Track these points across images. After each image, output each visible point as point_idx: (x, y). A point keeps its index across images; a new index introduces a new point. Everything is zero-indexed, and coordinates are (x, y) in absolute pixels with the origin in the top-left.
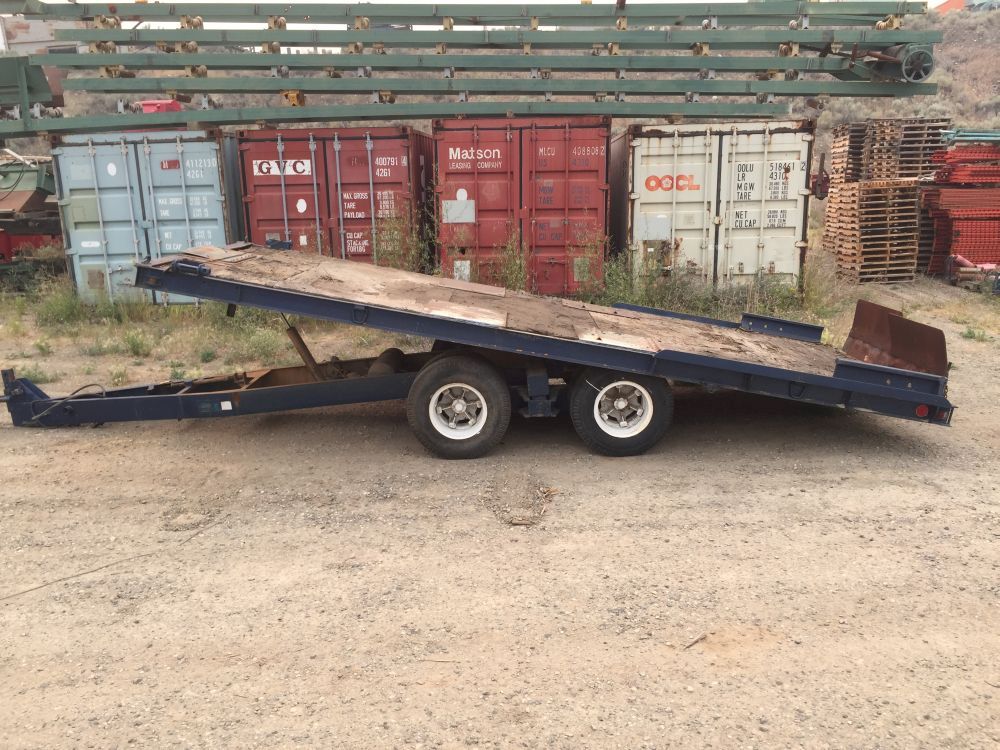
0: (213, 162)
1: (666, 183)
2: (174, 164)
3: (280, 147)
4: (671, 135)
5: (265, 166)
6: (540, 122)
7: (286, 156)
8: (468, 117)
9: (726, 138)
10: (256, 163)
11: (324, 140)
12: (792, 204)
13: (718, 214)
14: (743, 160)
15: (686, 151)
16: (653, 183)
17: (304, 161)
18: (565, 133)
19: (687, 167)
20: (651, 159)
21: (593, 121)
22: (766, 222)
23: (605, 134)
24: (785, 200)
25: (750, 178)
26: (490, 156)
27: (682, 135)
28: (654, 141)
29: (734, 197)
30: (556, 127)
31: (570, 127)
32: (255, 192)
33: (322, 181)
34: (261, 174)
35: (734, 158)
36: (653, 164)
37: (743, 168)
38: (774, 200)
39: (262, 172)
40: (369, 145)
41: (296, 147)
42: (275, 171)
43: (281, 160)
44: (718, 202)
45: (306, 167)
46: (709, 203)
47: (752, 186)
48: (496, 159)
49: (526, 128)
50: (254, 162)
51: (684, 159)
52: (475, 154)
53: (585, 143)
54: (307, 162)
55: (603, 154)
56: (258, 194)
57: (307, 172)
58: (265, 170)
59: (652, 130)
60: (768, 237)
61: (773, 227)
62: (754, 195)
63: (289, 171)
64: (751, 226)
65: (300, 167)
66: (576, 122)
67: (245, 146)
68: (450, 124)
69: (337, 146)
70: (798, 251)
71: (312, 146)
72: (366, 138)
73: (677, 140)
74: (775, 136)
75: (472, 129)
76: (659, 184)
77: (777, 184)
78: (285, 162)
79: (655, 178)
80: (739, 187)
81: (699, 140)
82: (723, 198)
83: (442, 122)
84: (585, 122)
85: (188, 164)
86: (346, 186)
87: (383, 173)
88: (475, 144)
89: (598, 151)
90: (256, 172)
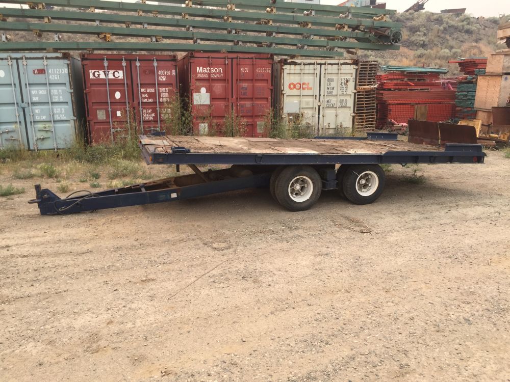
0: (65, 71)
1: (298, 86)
3: (106, 64)
4: (300, 64)
5: (96, 74)
6: (241, 56)
7: (109, 68)
8: (205, 51)
9: (323, 66)
10: (91, 72)
11: (130, 60)
12: (349, 96)
13: (319, 101)
14: (330, 77)
15: (306, 71)
16: (292, 86)
17: (119, 71)
18: (253, 61)
19: (308, 79)
20: (291, 75)
21: (265, 56)
22: (339, 105)
23: (271, 62)
24: (346, 95)
25: (333, 84)
26: (217, 72)
27: (305, 64)
28: (293, 66)
29: (326, 94)
30: (248, 58)
31: (255, 59)
32: (91, 87)
33: (130, 83)
34: (95, 78)
35: (326, 75)
36: (292, 77)
37: (330, 80)
38: (342, 95)
39: (95, 77)
40: (155, 64)
41: (114, 64)
42: (102, 76)
43: (106, 70)
44: (320, 95)
45: (120, 74)
46: (316, 96)
47: (333, 89)
48: (220, 73)
49: (234, 58)
50: (90, 71)
51: (305, 75)
52: (210, 70)
53: (262, 66)
54: (121, 72)
55: (270, 72)
56: (92, 89)
57: (121, 77)
58: (97, 76)
59: (291, 62)
60: (340, 111)
61: (341, 107)
62: (334, 93)
63: (111, 76)
64: (333, 107)
65: (116, 74)
66: (258, 56)
67: (86, 62)
68: (197, 55)
69: (138, 64)
70: (352, 117)
71: (124, 64)
72: (154, 60)
73: (302, 66)
74: (343, 66)
75: (209, 58)
76: (295, 87)
77: (343, 87)
78: (108, 72)
79: (293, 84)
80: (328, 89)
81: (312, 66)
82: (322, 94)
83: (193, 53)
84: (262, 56)
85: (50, 71)
86: (143, 85)
87: (163, 79)
88: (210, 65)
89: (268, 70)
90: (91, 76)
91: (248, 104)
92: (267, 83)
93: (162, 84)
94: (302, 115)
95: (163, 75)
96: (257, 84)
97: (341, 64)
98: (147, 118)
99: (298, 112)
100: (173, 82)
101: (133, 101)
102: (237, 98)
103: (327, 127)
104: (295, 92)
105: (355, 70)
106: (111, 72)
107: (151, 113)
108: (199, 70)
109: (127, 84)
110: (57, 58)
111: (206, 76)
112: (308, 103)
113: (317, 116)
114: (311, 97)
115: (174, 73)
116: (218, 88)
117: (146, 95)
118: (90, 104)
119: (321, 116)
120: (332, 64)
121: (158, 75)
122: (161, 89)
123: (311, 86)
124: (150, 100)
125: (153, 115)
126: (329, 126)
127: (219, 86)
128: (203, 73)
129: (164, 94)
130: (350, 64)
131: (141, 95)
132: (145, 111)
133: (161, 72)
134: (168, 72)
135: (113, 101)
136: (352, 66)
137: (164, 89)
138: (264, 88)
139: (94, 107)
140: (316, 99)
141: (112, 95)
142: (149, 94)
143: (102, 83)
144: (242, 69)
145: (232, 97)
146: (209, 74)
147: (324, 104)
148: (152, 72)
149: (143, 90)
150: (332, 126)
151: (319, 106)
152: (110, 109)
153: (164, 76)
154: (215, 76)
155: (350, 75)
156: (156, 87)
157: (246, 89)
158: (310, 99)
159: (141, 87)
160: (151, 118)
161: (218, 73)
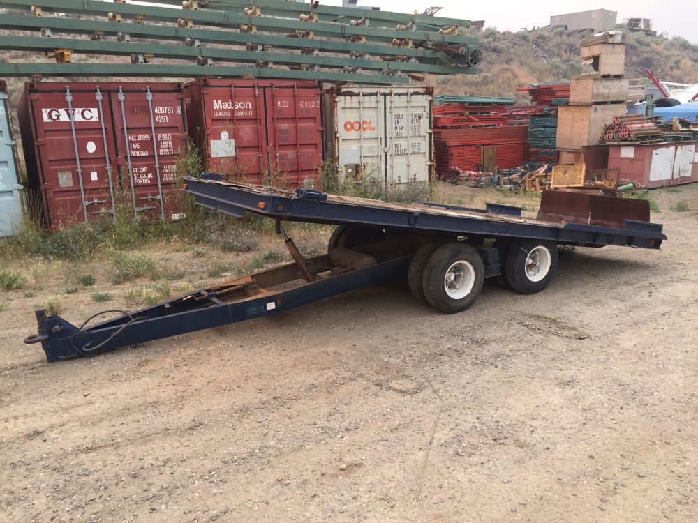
1: (357, 127)
3: (69, 98)
4: (358, 95)
5: (54, 114)
6: (277, 83)
8: (224, 77)
9: (388, 97)
10: (45, 112)
11: (109, 92)
12: (423, 138)
13: (386, 146)
14: (396, 112)
15: (367, 105)
16: (348, 126)
17: (92, 109)
18: (294, 91)
19: (369, 116)
20: (346, 110)
21: (310, 84)
22: (411, 150)
23: (319, 93)
24: (419, 136)
25: (402, 122)
26: (244, 107)
27: (364, 95)
28: (348, 98)
29: (394, 135)
30: (287, 87)
31: (298, 87)
32: (45, 136)
33: (110, 127)
34: (51, 121)
35: (393, 110)
36: (348, 113)
37: (398, 117)
38: (414, 137)
39: (52, 119)
40: (149, 97)
41: (84, 97)
42: (64, 117)
43: (70, 108)
44: (386, 138)
45: (93, 114)
46: (381, 139)
47: (402, 128)
48: (248, 110)
49: (267, 87)
50: (43, 110)
51: (365, 110)
52: (233, 105)
53: (307, 98)
54: (95, 111)
55: (318, 106)
56: (48, 138)
57: (95, 118)
58: (55, 117)
59: (347, 91)
60: (412, 158)
61: (414, 153)
62: (404, 134)
63: (78, 117)
64: (403, 153)
65: (87, 114)
66: (300, 83)
67: (35, 96)
68: (213, 82)
69: (121, 97)
70: (427, 167)
71: (99, 97)
72: (146, 91)
73: (361, 98)
74: (414, 97)
75: (230, 86)
76: (352, 127)
77: (415, 126)
78: (74, 110)
79: (349, 123)
80: (396, 128)
81: (373, 97)
82: (388, 136)
83: (208, 80)
84: (306, 84)
86: (131, 130)
87: (163, 120)
88: (232, 97)
89: (316, 104)
90: (46, 118)
91: (290, 153)
92: (315, 122)
93: (160, 128)
94: (364, 166)
95: (161, 114)
96: (301, 124)
97: (412, 94)
98: (140, 182)
99: (357, 162)
100: (179, 123)
101: (117, 156)
102: (275, 146)
103: (397, 182)
104: (353, 134)
105: (428, 102)
106: (78, 111)
107: (146, 173)
108: (217, 105)
109: (106, 129)
111: (228, 114)
112: (370, 149)
113: (383, 168)
114: (374, 141)
115: (179, 110)
116: (247, 131)
117: (137, 146)
118: (45, 164)
119: (388, 167)
120: (399, 95)
121: (155, 115)
122: (159, 135)
123: (373, 125)
124: (144, 153)
125: (150, 175)
126: (399, 181)
127: (247, 129)
128: (223, 110)
129: (166, 144)
130: (423, 94)
131: (129, 145)
132: (136, 170)
133: (159, 110)
134: (169, 110)
135: (84, 156)
136: (425, 96)
137: (165, 135)
138: (310, 129)
139: (52, 168)
140: (381, 143)
141: (83, 148)
142: (142, 143)
143: (65, 129)
144: (279, 103)
145: (267, 144)
146: (233, 111)
147: (391, 150)
148: (145, 109)
149: (131, 138)
150: (404, 180)
151: (386, 153)
152: (79, 170)
153: (164, 114)
154: (241, 114)
155: (423, 109)
156: (151, 132)
157: (286, 131)
158: (373, 144)
159: (128, 133)
160: (147, 181)
161: (245, 110)
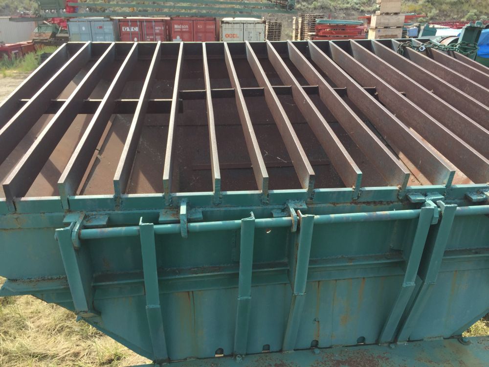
1: (231, 36)
2: (101, 27)
3: (130, 23)
5: (126, 29)
6: (198, 19)
7: (131, 26)
9: (245, 24)
10: (123, 28)
11: (141, 22)
15: (235, 27)
16: (227, 36)
17: (136, 27)
18: (204, 22)
19: (236, 32)
21: (212, 19)
23: (215, 22)
26: (185, 27)
28: (227, 24)
30: (202, 20)
31: (206, 20)
32: (123, 35)
33: (141, 33)
34: (125, 31)
35: (247, 30)
36: (227, 31)
37: (249, 32)
41: (134, 23)
42: (128, 30)
45: (137, 29)
47: (252, 37)
49: (194, 20)
52: (181, 27)
53: (210, 24)
55: (214, 28)
63: (132, 30)
65: (135, 29)
67: (120, 23)
68: (175, 19)
69: (145, 24)
71: (138, 23)
72: (153, 22)
73: (233, 25)
74: (257, 24)
75: (180, 20)
76: (229, 36)
77: (258, 37)
80: (249, 37)
81: (238, 24)
84: (209, 19)
90: (123, 30)
92: (213, 34)
93: (156, 34)
96: (207, 34)
100: (163, 33)
104: (229, 39)
105: (264, 27)
106: (132, 28)
108: (176, 26)
110: (108, 21)
111: (179, 30)
115: (163, 28)
120: (251, 23)
121: (155, 29)
123: (238, 36)
127: (186, 36)
131: (147, 40)
136: (262, 24)
137: (158, 37)
138: (211, 36)
141: (133, 40)
142: (151, 39)
143: (128, 33)
144: (199, 26)
148: (152, 28)
149: (148, 37)
153: (158, 30)
154: (184, 30)
155: (262, 30)
156: (154, 35)
157: (201, 37)
159: (146, 35)
